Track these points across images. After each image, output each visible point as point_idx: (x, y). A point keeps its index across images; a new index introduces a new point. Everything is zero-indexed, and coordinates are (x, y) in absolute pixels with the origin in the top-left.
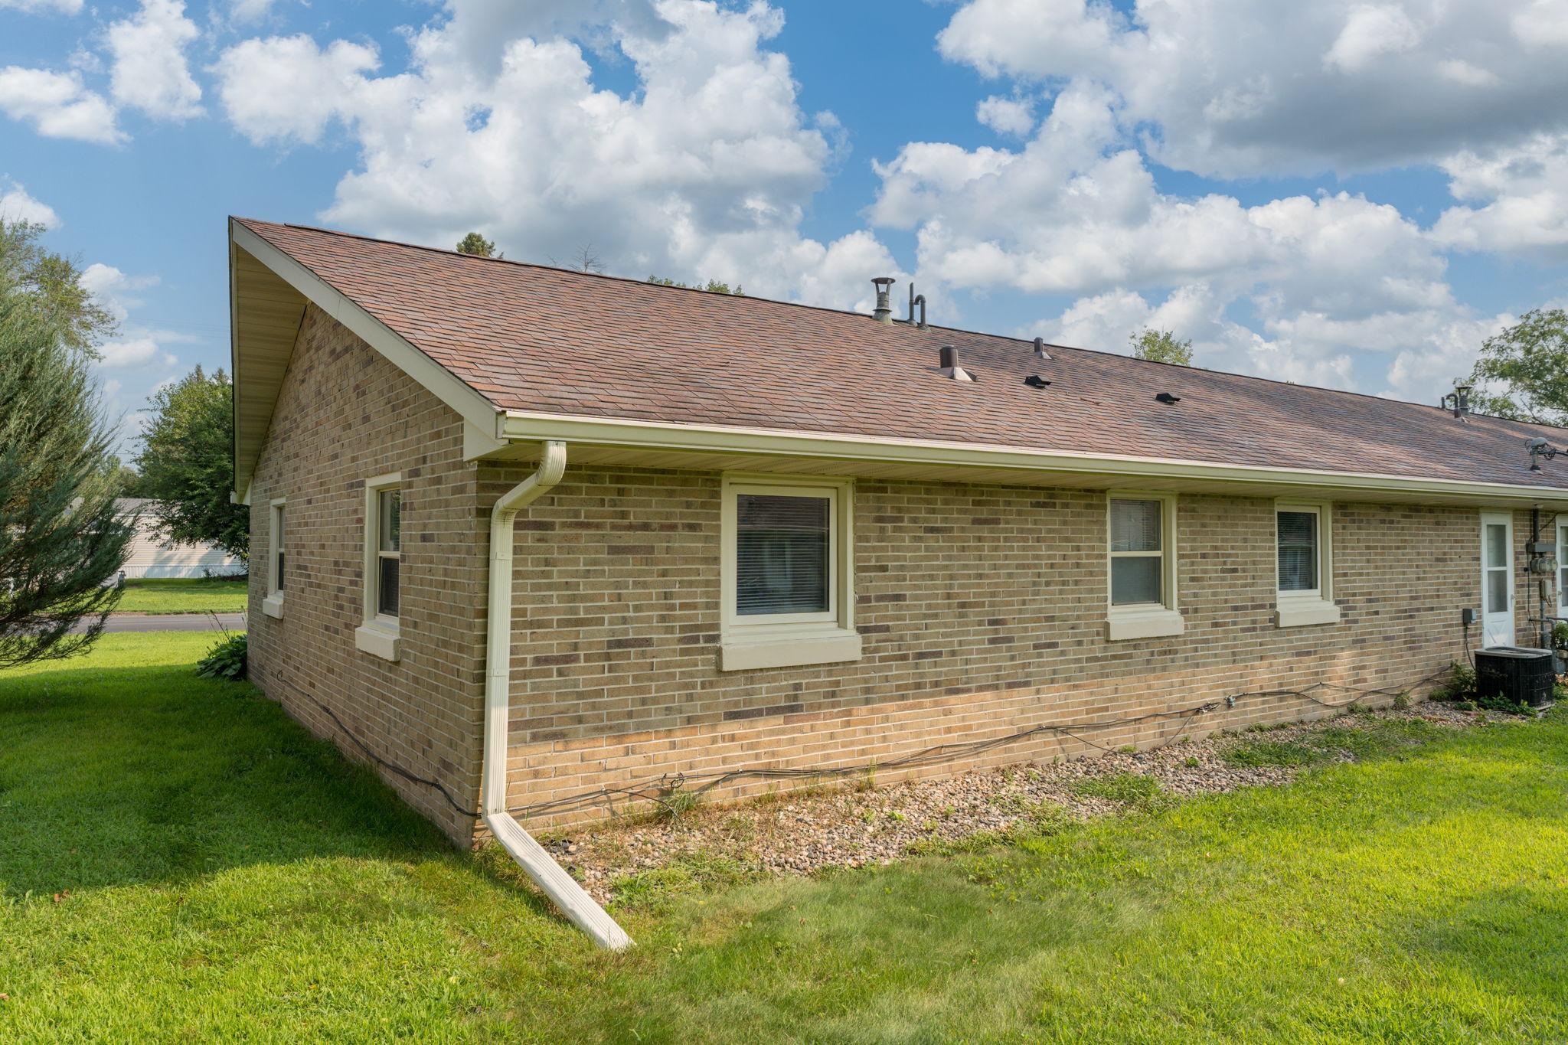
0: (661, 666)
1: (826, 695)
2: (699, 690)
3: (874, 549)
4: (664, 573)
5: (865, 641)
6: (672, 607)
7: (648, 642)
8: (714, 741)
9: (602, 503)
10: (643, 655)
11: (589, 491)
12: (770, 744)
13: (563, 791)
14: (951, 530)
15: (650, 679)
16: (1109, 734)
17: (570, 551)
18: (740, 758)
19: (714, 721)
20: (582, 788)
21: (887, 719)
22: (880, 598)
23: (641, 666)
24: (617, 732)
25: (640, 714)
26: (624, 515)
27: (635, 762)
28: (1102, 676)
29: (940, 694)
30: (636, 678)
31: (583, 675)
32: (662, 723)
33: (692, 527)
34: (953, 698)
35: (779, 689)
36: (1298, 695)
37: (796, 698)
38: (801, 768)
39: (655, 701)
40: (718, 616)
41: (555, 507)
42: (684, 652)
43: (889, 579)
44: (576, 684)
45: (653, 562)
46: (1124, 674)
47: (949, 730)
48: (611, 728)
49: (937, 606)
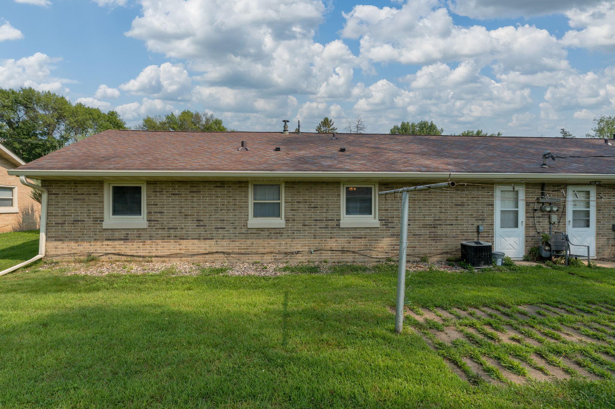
0: (87, 226)
1: (137, 237)
2: (98, 233)
3: (153, 199)
4: (88, 205)
5: (149, 223)
6: (90, 213)
7: (84, 221)
8: (103, 245)
9: (71, 189)
10: (83, 224)
11: (68, 186)
12: (119, 247)
13: (62, 253)
14: (181, 194)
15: (85, 229)
16: (249, 257)
17: (63, 200)
18: (110, 250)
19: (102, 241)
20: (67, 252)
21: (158, 245)
22: (154, 213)
23: (82, 226)
24: (76, 241)
25: (82, 237)
26: (77, 191)
27: (81, 248)
28: (246, 239)
29: (177, 239)
30: (81, 229)
31: (67, 227)
32: (88, 240)
33: (95, 194)
34: (182, 241)
35: (122, 234)
36: (353, 252)
37: (127, 237)
38: (129, 254)
39: (86, 234)
40: (103, 215)
41: (60, 190)
42: (93, 224)
43: (158, 207)
44: (65, 229)
45: (85, 202)
46: (256, 239)
47: (180, 249)
48: (74, 240)
49: (176, 215)
